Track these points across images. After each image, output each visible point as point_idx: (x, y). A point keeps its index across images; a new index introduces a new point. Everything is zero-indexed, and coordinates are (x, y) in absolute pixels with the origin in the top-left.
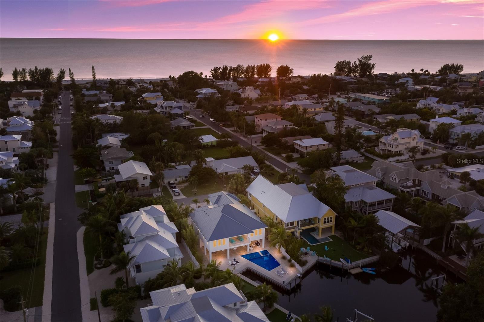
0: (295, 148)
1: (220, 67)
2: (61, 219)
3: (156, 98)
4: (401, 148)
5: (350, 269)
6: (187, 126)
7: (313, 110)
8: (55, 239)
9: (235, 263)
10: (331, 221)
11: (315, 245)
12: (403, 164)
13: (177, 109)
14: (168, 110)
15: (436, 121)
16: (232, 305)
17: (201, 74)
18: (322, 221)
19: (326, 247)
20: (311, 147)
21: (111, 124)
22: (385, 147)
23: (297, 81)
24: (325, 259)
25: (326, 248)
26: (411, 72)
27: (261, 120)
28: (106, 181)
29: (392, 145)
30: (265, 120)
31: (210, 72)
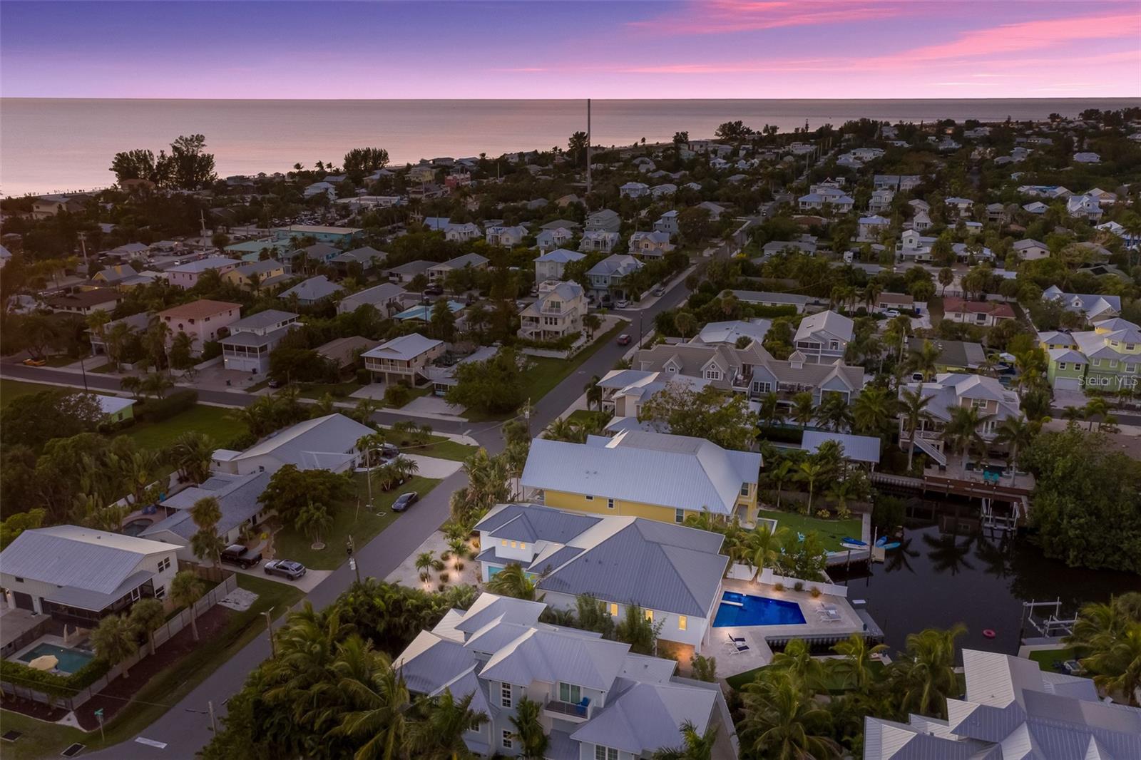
0: (369, 372)
15: (551, 261)
20: (416, 358)
22: (537, 327)
24: (830, 556)
25: (800, 536)
26: (296, 171)
29: (556, 319)
30: (206, 320)
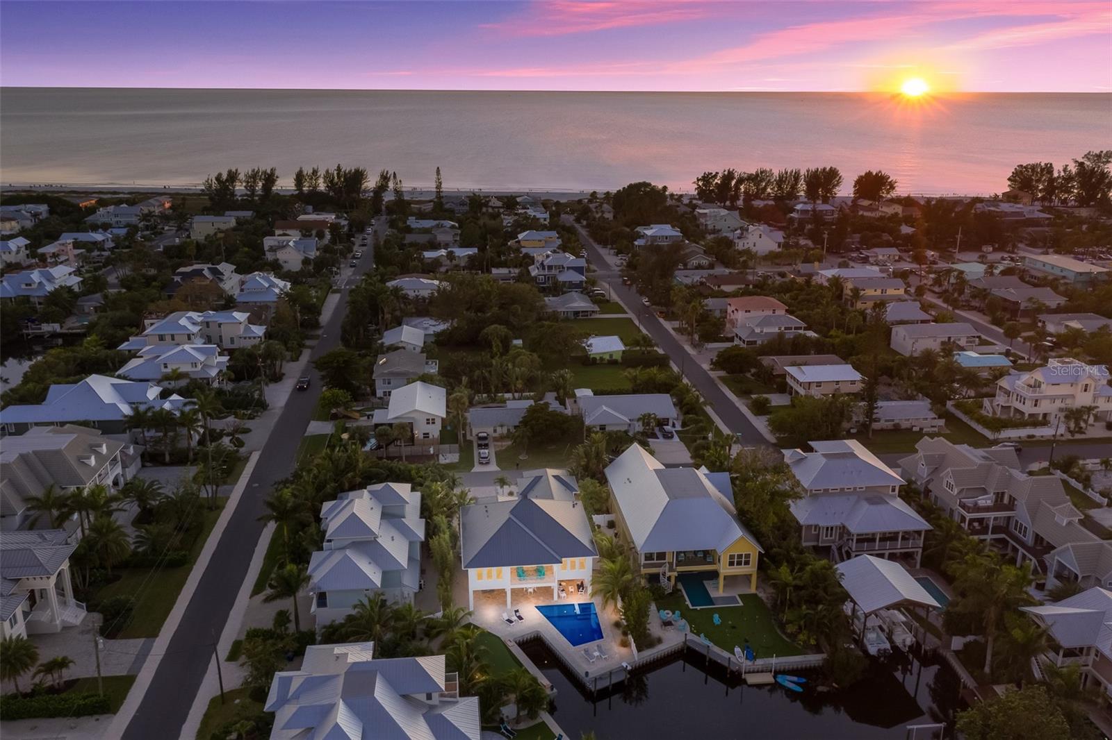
1: (717, 173)
2: (257, 485)
3: (546, 242)
4: (1045, 407)
5: (745, 673)
6: (582, 312)
7: (879, 292)
8: (229, 523)
9: (514, 618)
10: (747, 563)
11: (698, 608)
12: (986, 452)
13: (571, 271)
14: (553, 272)
16: (423, 697)
17: (665, 188)
18: (725, 560)
19: (716, 616)
20: (819, 384)
21: (424, 299)
22: (1008, 401)
23: (893, 212)
24: (701, 642)
25: (716, 619)
27: (736, 310)
28: (368, 418)
30: (746, 311)
31: (694, 183)
